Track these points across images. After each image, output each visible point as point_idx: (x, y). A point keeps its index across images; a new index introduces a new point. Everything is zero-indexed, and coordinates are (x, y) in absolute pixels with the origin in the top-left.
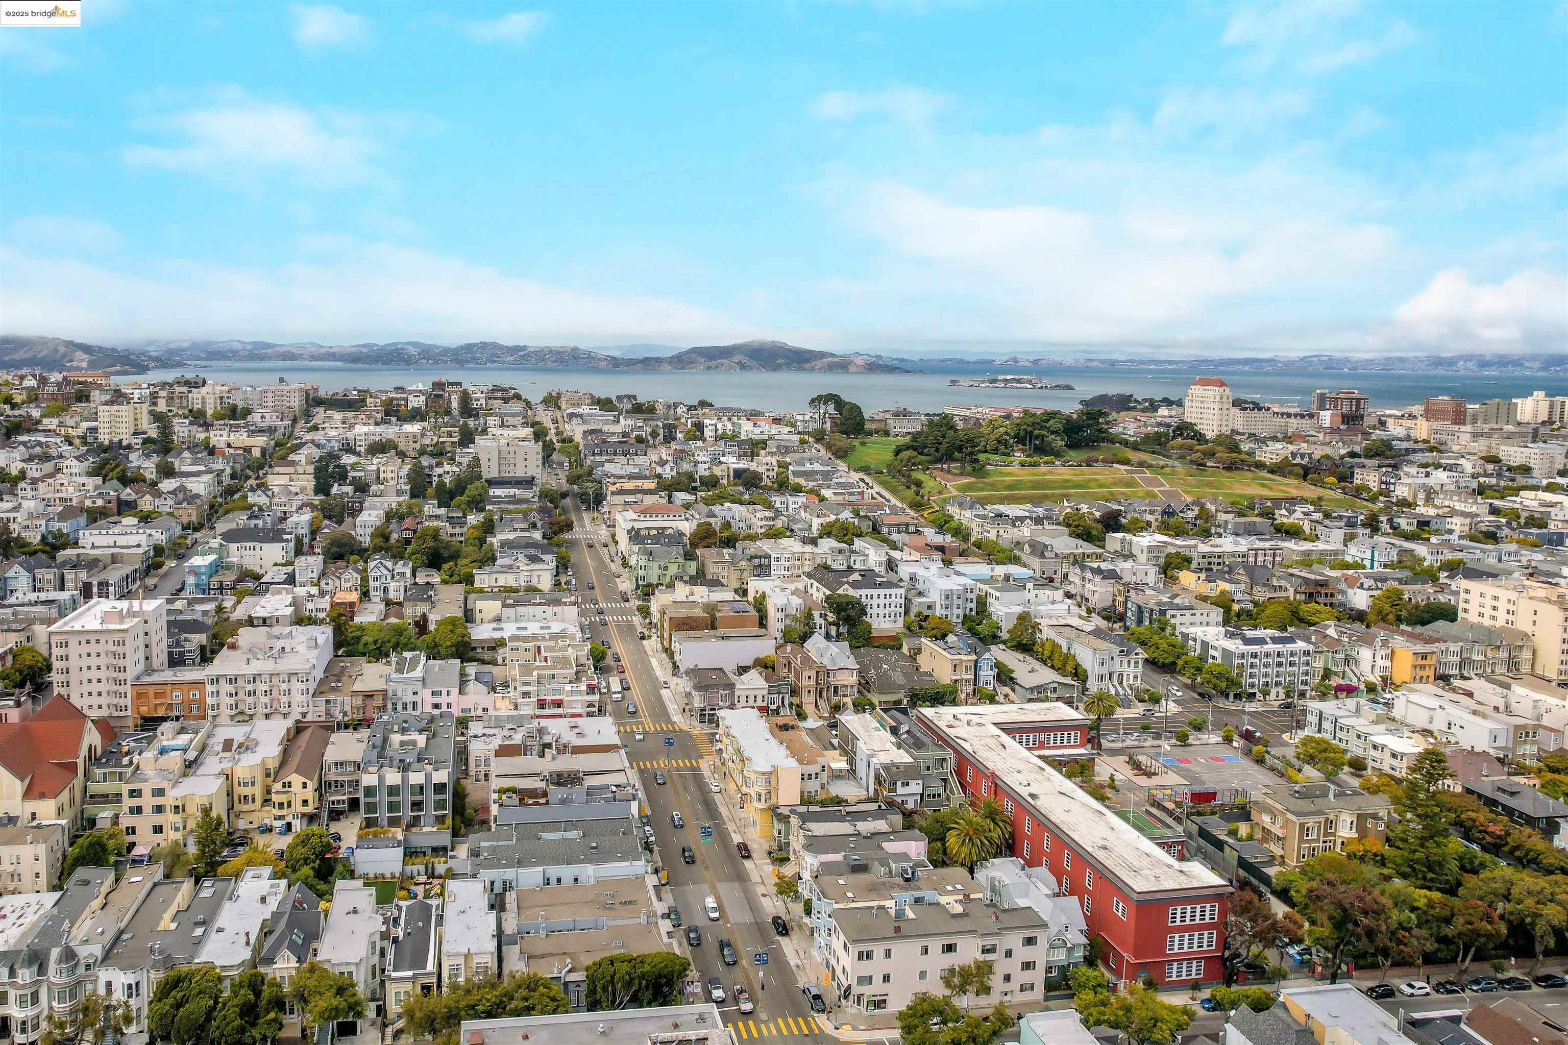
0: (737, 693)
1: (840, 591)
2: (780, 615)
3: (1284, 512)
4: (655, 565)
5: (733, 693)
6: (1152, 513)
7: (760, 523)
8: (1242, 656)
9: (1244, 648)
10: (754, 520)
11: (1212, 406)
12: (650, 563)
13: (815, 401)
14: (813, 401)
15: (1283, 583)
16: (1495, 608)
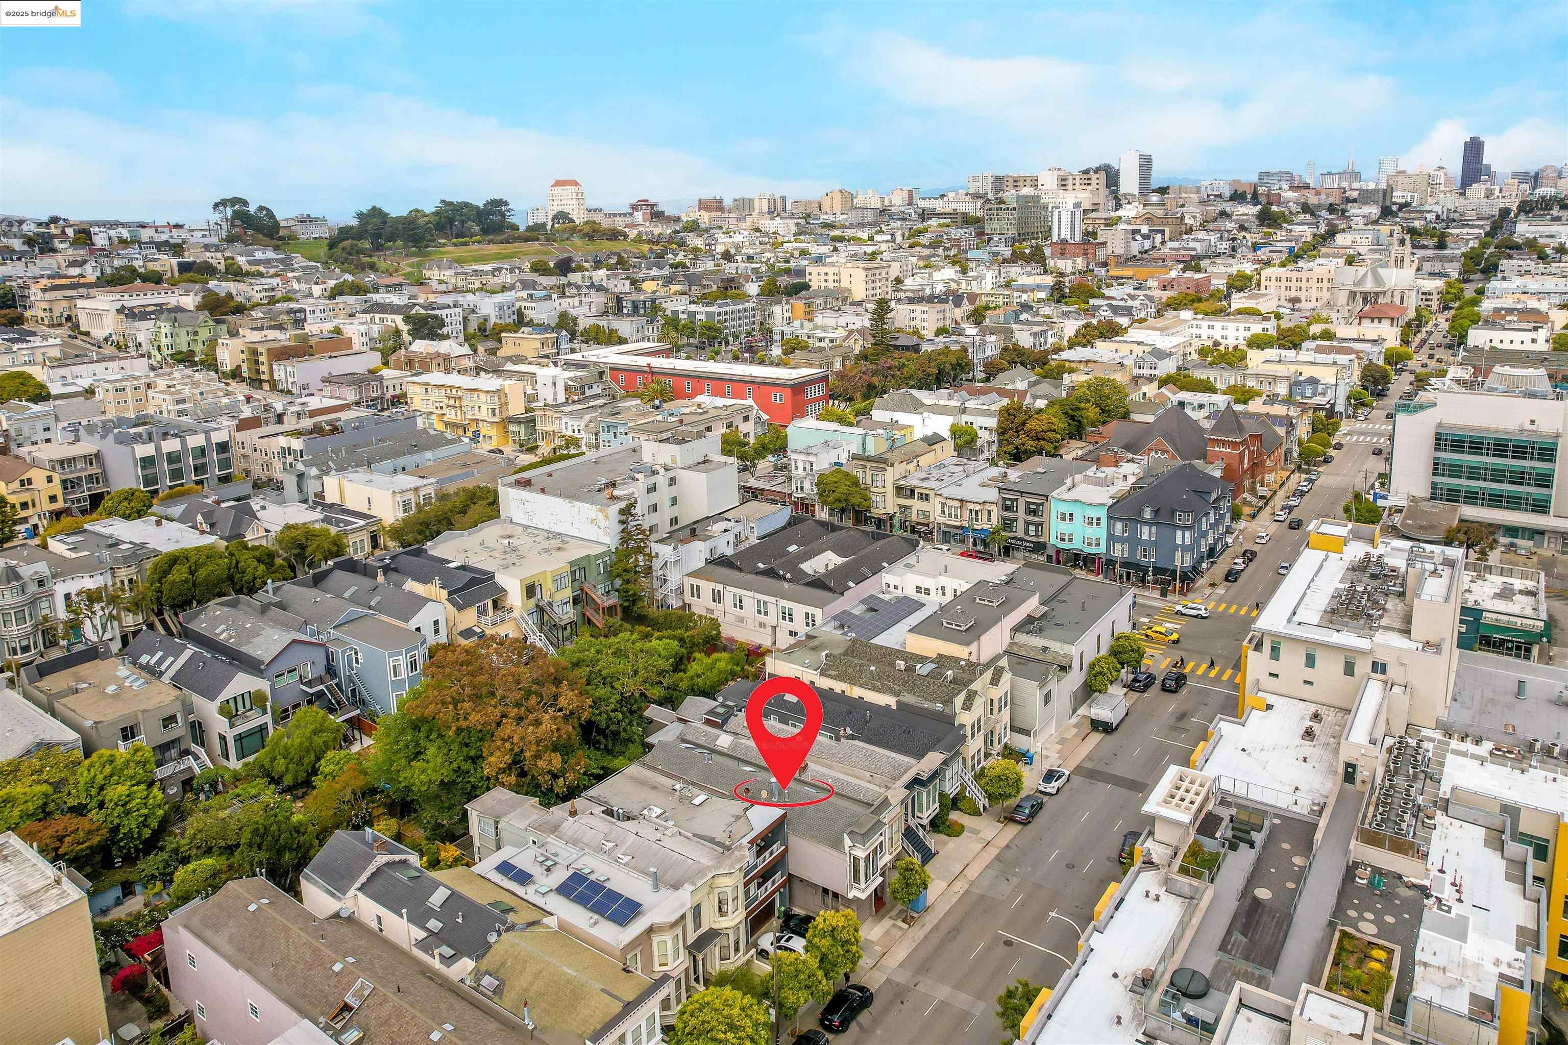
0: (385, 383)
1: (413, 312)
2: (364, 339)
3: (670, 256)
4: (182, 332)
5: (382, 383)
6: (586, 261)
7: (259, 295)
8: (720, 314)
9: (720, 310)
10: (251, 293)
11: (570, 202)
12: (177, 330)
13: (218, 205)
14: (216, 206)
15: (709, 283)
16: (826, 281)
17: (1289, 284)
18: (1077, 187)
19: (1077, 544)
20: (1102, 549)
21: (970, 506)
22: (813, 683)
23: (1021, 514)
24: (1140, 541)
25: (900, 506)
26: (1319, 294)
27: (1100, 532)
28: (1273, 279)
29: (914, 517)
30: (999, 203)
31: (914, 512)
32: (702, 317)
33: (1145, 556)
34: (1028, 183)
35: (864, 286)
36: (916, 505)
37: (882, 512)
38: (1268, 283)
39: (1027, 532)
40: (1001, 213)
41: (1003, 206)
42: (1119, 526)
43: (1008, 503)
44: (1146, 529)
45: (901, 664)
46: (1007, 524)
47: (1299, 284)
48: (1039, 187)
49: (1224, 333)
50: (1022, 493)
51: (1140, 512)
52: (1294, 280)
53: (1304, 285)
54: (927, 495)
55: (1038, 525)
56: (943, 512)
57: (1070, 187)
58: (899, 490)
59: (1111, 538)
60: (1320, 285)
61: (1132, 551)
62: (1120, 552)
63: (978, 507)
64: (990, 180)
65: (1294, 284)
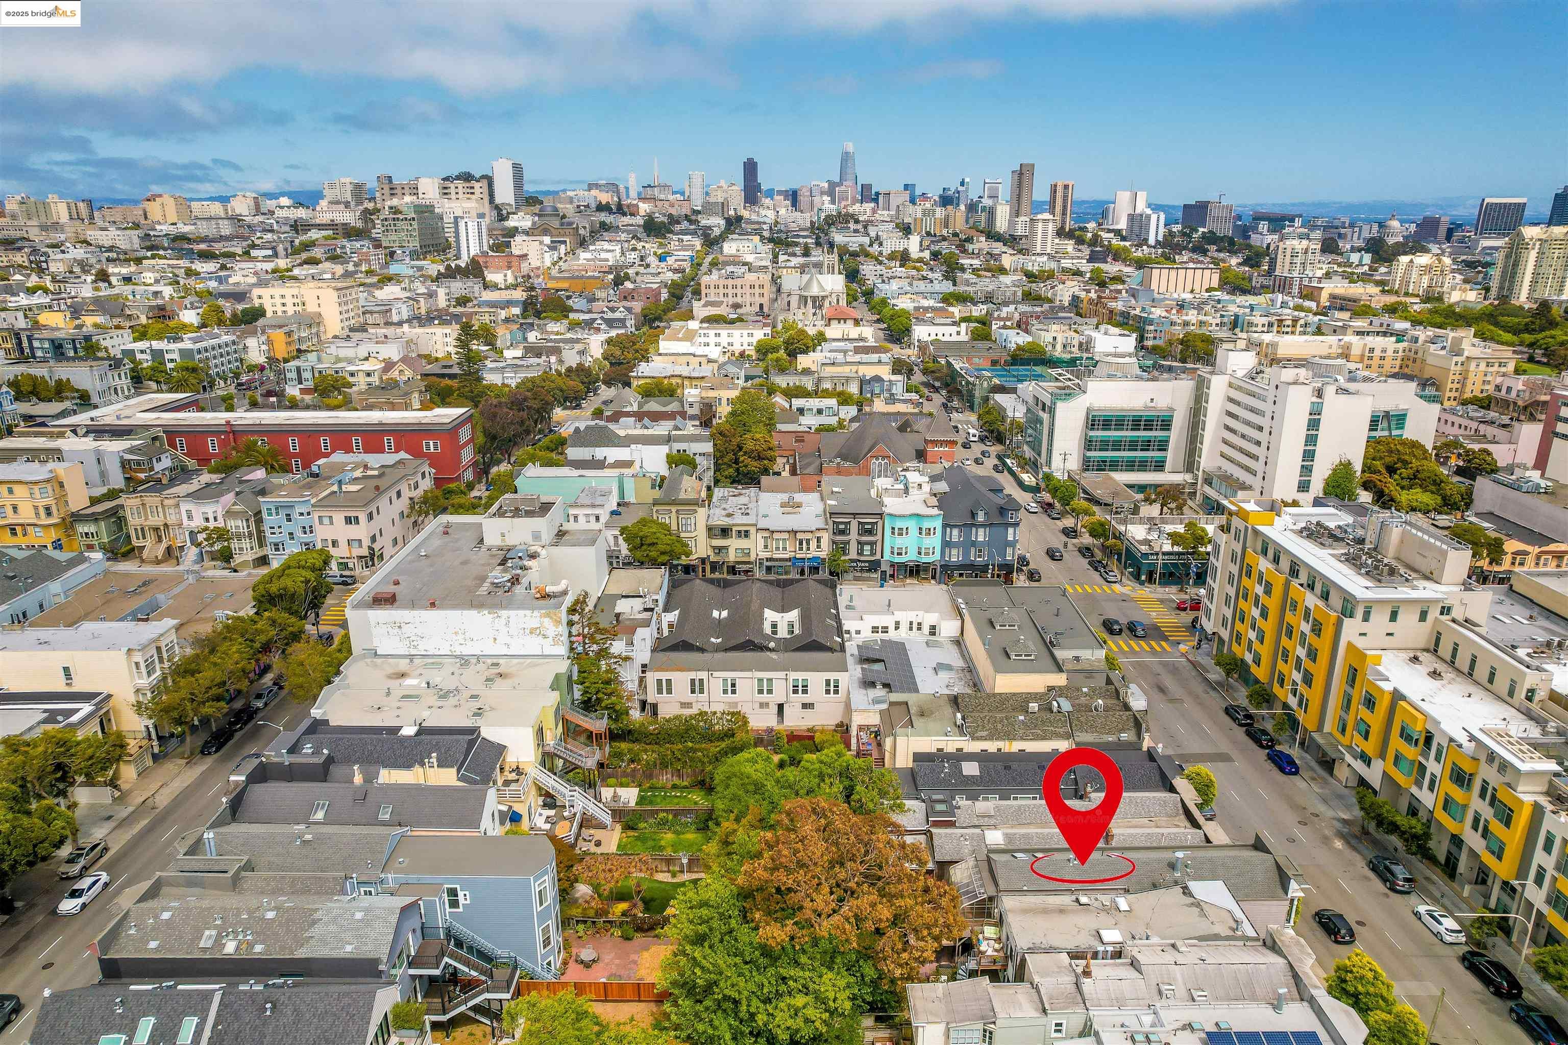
8: (199, 352)
9: (198, 346)
15: (134, 312)
16: (284, 305)
17: (726, 291)
18: (461, 196)
19: (910, 557)
20: (937, 556)
21: (799, 536)
22: (999, 750)
23: (853, 536)
24: (974, 544)
25: (714, 548)
26: (753, 300)
27: (935, 542)
28: (712, 287)
29: (732, 557)
30: (395, 213)
31: (732, 552)
32: (175, 356)
33: (980, 556)
34: (407, 191)
35: (337, 309)
36: (734, 544)
37: (695, 557)
38: (708, 291)
39: (861, 553)
40: (399, 223)
41: (401, 217)
42: (955, 532)
43: (842, 527)
44: (981, 531)
45: (1034, 706)
46: (840, 548)
47: (735, 291)
48: (421, 196)
49: (730, 340)
50: (854, 515)
51: (973, 515)
52: (730, 287)
53: (739, 291)
54: (746, 532)
55: (872, 544)
56: (766, 547)
57: (453, 196)
58: (711, 531)
59: (946, 544)
60: (752, 291)
61: (966, 554)
62: (955, 556)
63: (809, 536)
64: (349, 188)
65: (730, 291)
